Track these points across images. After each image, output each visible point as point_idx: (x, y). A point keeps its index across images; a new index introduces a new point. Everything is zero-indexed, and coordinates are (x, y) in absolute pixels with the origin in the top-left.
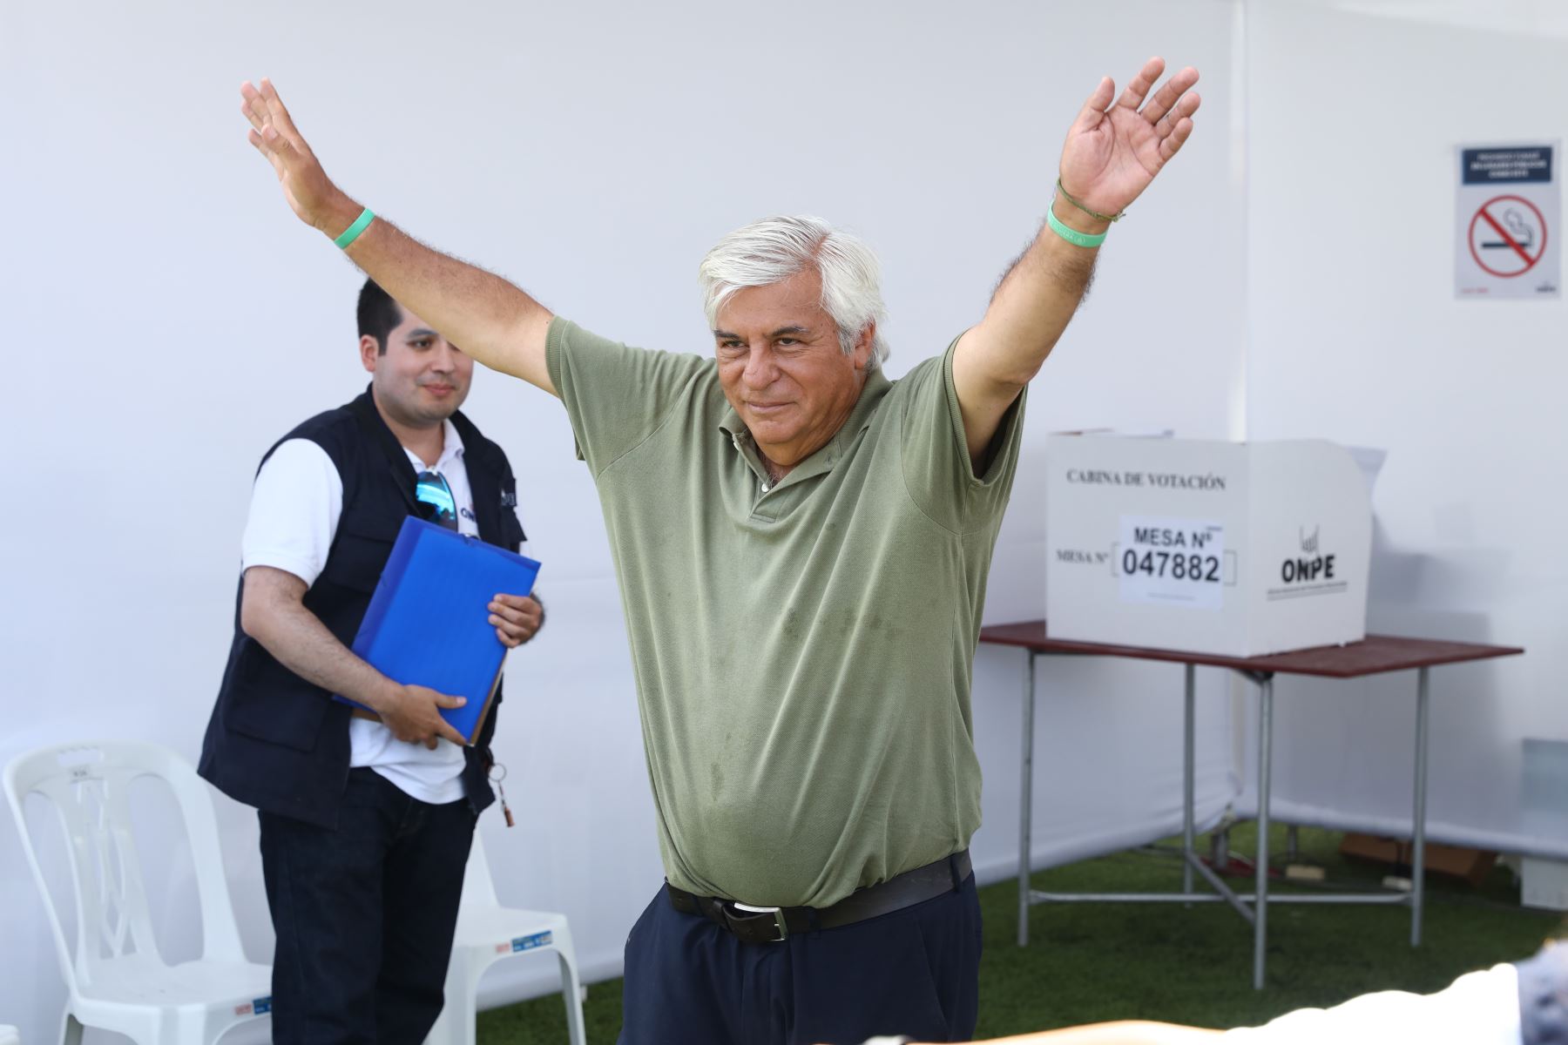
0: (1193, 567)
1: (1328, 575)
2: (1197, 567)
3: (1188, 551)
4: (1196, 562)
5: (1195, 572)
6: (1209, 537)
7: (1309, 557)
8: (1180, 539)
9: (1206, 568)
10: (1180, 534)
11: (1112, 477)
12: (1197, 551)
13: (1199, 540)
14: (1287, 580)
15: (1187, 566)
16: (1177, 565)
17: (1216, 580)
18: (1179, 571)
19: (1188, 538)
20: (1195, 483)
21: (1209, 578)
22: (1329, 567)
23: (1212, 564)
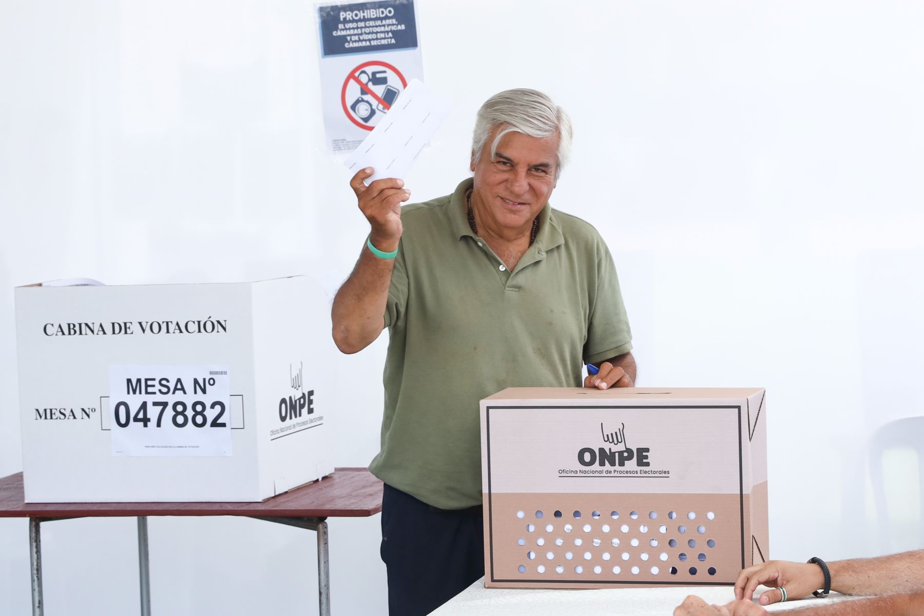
0: (197, 413)
1: (311, 411)
2: (201, 413)
3: (189, 399)
4: (199, 409)
5: (199, 419)
6: (212, 382)
7: (297, 395)
8: (180, 386)
9: (211, 414)
10: (179, 380)
11: (96, 328)
12: (200, 397)
13: (200, 386)
14: (283, 419)
15: (190, 413)
16: (177, 413)
17: (223, 425)
18: (180, 420)
19: (189, 385)
20: (193, 327)
21: (215, 424)
22: (311, 402)
23: (218, 409)
